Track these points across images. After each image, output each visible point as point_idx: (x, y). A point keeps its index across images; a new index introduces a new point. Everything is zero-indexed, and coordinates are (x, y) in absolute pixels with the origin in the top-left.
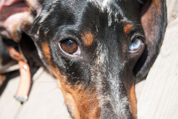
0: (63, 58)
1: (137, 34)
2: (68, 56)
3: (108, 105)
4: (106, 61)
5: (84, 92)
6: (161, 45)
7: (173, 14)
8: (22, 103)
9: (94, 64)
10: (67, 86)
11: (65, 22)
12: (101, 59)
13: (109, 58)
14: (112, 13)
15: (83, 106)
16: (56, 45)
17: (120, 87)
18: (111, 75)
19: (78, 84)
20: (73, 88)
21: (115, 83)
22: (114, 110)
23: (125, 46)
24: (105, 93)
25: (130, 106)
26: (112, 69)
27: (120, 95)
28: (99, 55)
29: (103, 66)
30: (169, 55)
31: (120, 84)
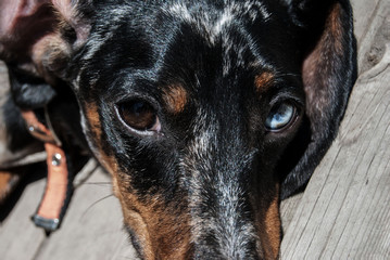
0: (124, 137)
1: (286, 94)
2: (134, 133)
3: (210, 238)
4: (214, 147)
5: (163, 210)
6: (342, 119)
7: (371, 55)
8: (48, 233)
9: (187, 152)
10: (131, 196)
11: (132, 61)
12: (203, 142)
13: (220, 140)
14: (232, 49)
15: (161, 240)
16: (110, 109)
17: (240, 202)
18: (221, 178)
19: (154, 192)
20: (142, 200)
21: (228, 194)
22: (222, 250)
23: (255, 118)
24: (206, 214)
25: (258, 243)
26: (225, 164)
27: (238, 220)
28: (198, 133)
29: (205, 157)
30: (355, 141)
31: (239, 196)
